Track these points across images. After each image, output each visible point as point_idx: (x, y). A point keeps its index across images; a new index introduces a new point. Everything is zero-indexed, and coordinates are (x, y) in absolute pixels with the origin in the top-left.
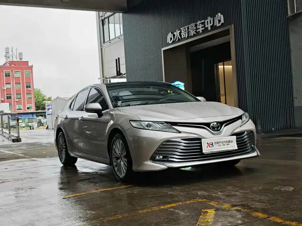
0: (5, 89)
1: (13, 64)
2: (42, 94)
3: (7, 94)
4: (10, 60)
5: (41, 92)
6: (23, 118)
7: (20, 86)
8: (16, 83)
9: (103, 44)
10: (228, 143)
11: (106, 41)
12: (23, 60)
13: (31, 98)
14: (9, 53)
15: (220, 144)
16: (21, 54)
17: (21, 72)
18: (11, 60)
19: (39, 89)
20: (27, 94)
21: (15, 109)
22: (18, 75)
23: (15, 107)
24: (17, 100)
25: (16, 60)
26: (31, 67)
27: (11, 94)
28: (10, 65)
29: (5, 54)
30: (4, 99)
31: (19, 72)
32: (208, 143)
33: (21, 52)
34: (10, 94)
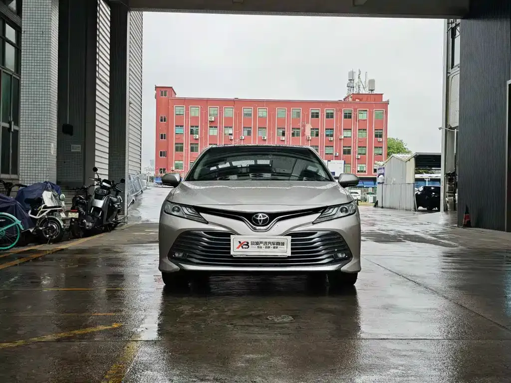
0: (343, 138)
1: (358, 99)
2: (405, 149)
3: (344, 147)
4: (355, 93)
5: (404, 145)
6: (365, 186)
7: (365, 135)
8: (359, 130)
9: (450, 70)
10: (275, 246)
11: (455, 64)
12: (375, 92)
13: (381, 154)
14: (353, 80)
15: (262, 245)
16: (372, 82)
17: (370, 111)
18: (355, 91)
19: (401, 141)
20: (375, 147)
21: (355, 170)
22: (363, 116)
23: (355, 167)
24: (359, 157)
25: (364, 92)
26: (387, 103)
27: (350, 147)
28: (354, 100)
29: (349, 82)
30: (340, 154)
31: (366, 112)
32: (240, 242)
33: (372, 78)
34: (348, 147)
